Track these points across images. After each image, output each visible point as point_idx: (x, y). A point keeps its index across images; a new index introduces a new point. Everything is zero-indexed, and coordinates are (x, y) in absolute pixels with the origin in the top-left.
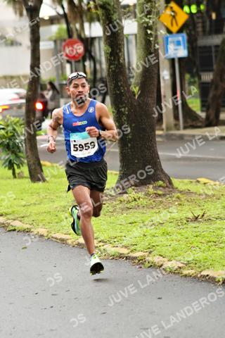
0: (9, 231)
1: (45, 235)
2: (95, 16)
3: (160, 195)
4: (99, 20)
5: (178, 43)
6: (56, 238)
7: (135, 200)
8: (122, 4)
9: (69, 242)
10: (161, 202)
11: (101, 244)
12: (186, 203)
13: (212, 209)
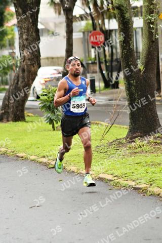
0: (50, 168)
1: (75, 171)
2: (112, 14)
3: (158, 144)
4: (115, 18)
7: (140, 147)
8: (132, 6)
11: (116, 178)
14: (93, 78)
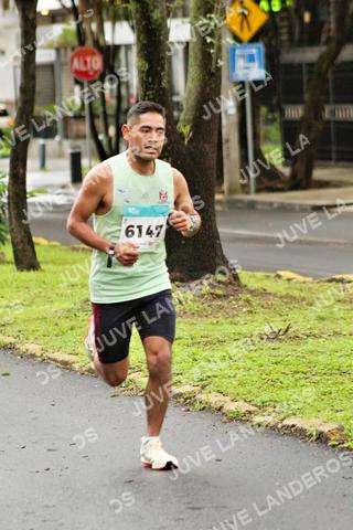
1: (38, 354)
2: (121, 12)
3: (219, 296)
4: (127, 18)
5: (251, 58)
6: (55, 360)
9: (76, 366)
10: (221, 307)
12: (260, 310)
13: (301, 321)
14: (77, 150)
